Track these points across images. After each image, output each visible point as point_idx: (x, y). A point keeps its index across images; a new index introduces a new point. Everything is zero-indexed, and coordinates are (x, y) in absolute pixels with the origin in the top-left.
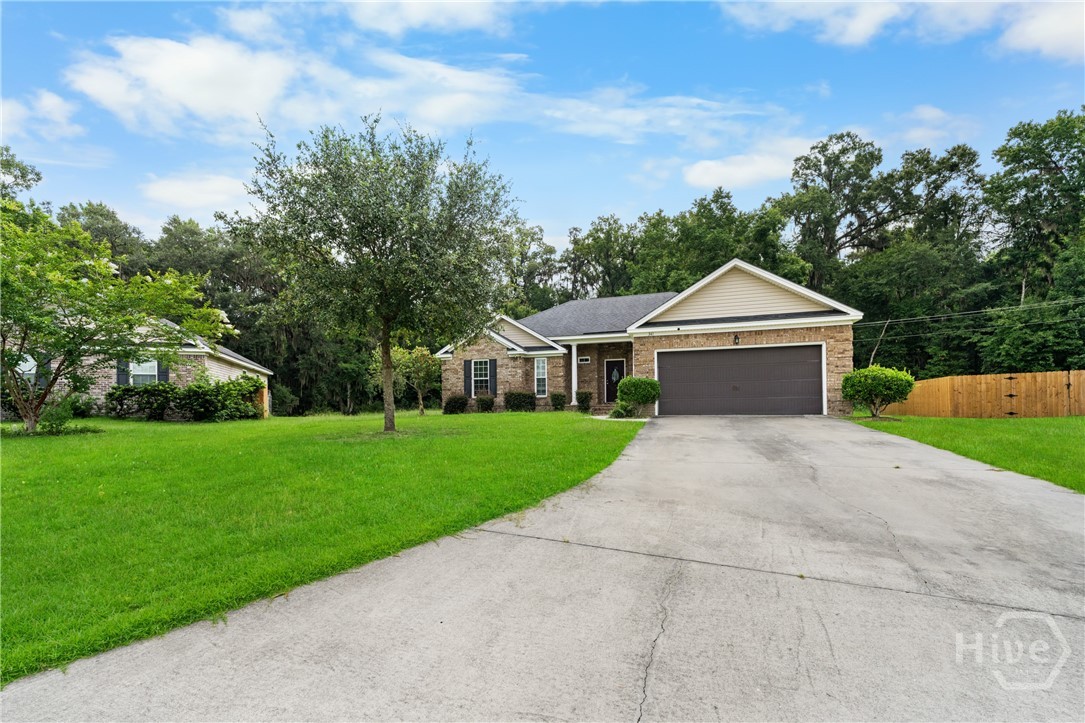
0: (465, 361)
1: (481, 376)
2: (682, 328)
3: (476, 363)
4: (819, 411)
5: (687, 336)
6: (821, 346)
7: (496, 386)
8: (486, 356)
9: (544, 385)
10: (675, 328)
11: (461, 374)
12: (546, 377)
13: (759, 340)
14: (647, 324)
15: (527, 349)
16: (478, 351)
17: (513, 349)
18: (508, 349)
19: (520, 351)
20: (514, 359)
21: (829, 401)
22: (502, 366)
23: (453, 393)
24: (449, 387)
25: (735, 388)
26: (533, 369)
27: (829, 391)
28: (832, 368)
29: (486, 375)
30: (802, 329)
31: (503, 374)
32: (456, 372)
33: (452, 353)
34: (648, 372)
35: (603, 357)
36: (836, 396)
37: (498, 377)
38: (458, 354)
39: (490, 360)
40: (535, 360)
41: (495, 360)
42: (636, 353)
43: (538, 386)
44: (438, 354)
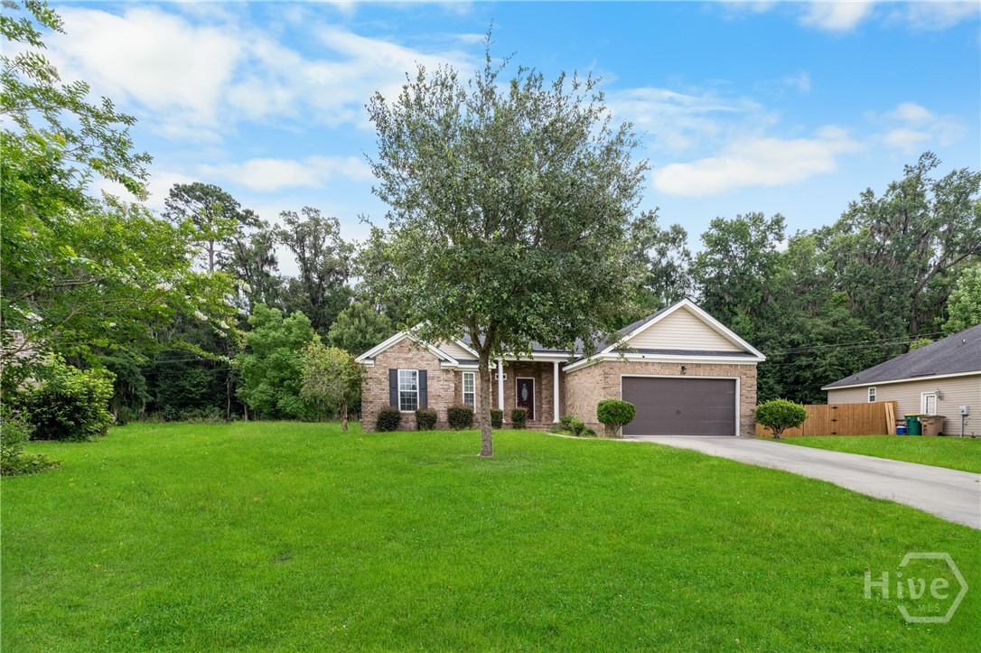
0: (390, 370)
1: (409, 387)
2: (647, 356)
3: (403, 373)
4: (733, 433)
6: (735, 380)
7: (426, 400)
8: (414, 366)
9: (472, 401)
10: (640, 356)
11: (386, 385)
12: (474, 392)
13: (698, 372)
15: (461, 362)
16: (406, 359)
17: (446, 360)
18: (440, 361)
19: (455, 363)
20: (447, 371)
21: (741, 425)
22: (433, 379)
23: (376, 407)
24: (371, 399)
25: (678, 413)
26: (461, 383)
27: (741, 416)
28: (744, 398)
29: (414, 388)
30: (726, 365)
31: (434, 387)
32: (379, 382)
33: (374, 359)
34: (616, 395)
35: (516, 375)
36: (747, 421)
37: (429, 390)
38: (381, 361)
39: (420, 371)
40: (463, 373)
41: (426, 371)
42: (606, 375)
43: (466, 401)
44: (359, 360)
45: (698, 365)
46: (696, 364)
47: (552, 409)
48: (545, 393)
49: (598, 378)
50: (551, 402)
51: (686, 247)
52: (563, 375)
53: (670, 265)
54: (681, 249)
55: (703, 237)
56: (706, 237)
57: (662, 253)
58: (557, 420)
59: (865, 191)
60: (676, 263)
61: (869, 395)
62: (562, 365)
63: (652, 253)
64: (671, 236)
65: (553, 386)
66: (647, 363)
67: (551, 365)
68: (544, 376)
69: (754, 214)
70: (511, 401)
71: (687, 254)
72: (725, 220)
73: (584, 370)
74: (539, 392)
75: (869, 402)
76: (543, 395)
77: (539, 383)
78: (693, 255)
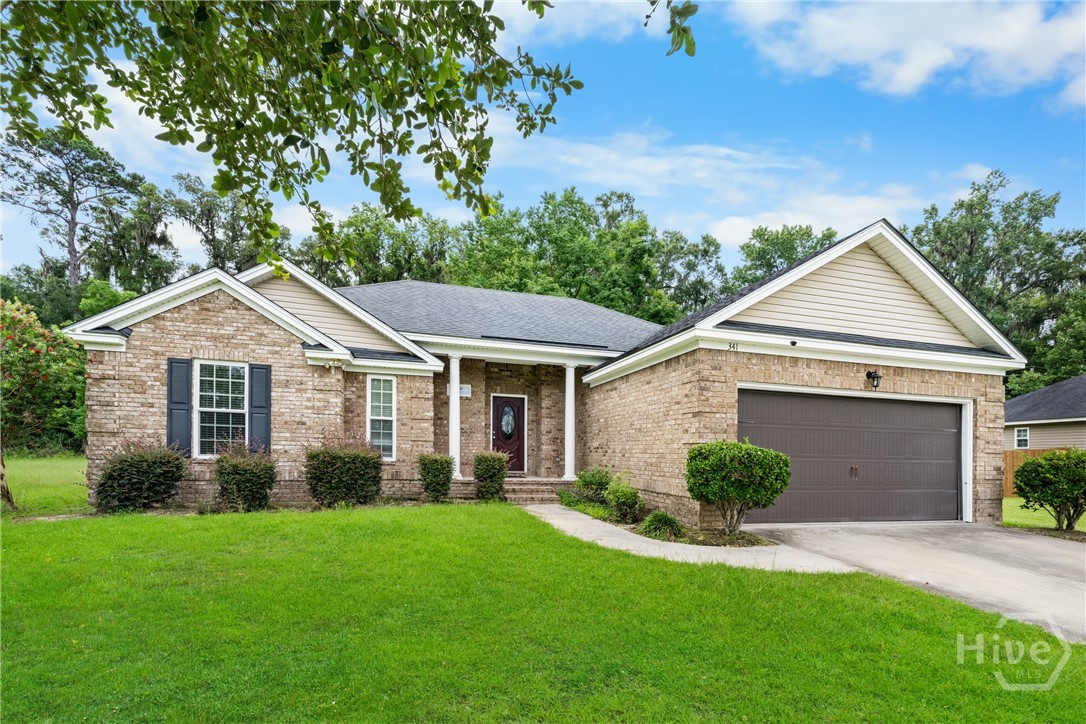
0: (171, 362)
1: (221, 402)
2: (802, 342)
3: (206, 370)
6: (960, 407)
7: (268, 431)
8: (238, 354)
9: (389, 435)
10: (786, 340)
11: (159, 394)
15: (355, 353)
16: (215, 338)
17: (320, 346)
18: (305, 345)
19: (346, 355)
20: (323, 370)
21: (974, 498)
22: (287, 383)
23: (128, 445)
24: (112, 426)
25: (854, 472)
26: (361, 397)
27: (976, 481)
28: (981, 444)
29: (237, 403)
32: (139, 389)
33: (126, 333)
34: (721, 431)
35: (489, 388)
36: (986, 492)
37: (275, 409)
38: (145, 339)
39: (252, 367)
40: (369, 379)
41: (268, 369)
42: (703, 384)
43: (375, 435)
45: (898, 371)
46: (896, 369)
47: (560, 453)
48: (546, 424)
49: (678, 392)
50: (559, 441)
51: (719, 261)
52: (582, 390)
53: (700, 281)
54: (713, 264)
55: (742, 248)
56: (746, 249)
57: (691, 267)
58: (569, 475)
59: (929, 208)
60: (707, 279)
61: (1016, 438)
62: (581, 371)
63: (678, 266)
64: (701, 247)
65: (562, 411)
66: (795, 360)
67: (560, 371)
68: (545, 392)
69: (800, 227)
70: (479, 437)
71: (720, 269)
72: (768, 230)
73: (632, 379)
74: (537, 421)
75: (1016, 447)
76: (544, 428)
77: (537, 405)
78: (729, 271)
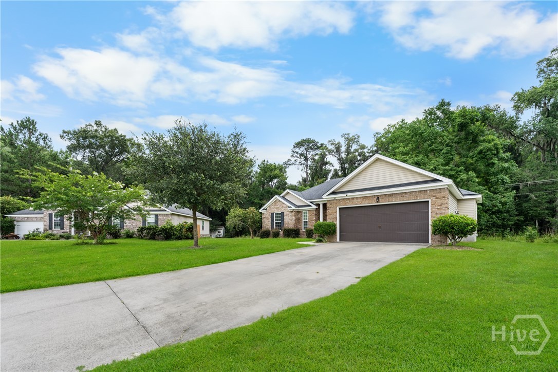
0: (272, 213)
1: (278, 220)
3: (276, 214)
4: (426, 241)
5: (353, 199)
6: (428, 201)
7: (284, 225)
8: (280, 211)
9: (307, 225)
10: (345, 195)
11: (270, 219)
12: (308, 220)
13: (390, 200)
14: (333, 193)
16: (277, 208)
17: (291, 207)
19: (294, 208)
20: (291, 212)
21: (431, 235)
22: (286, 215)
24: (265, 226)
25: (380, 227)
26: (302, 216)
28: (433, 215)
29: (280, 220)
30: (415, 192)
31: (287, 219)
32: (268, 219)
34: (334, 218)
37: (285, 221)
38: (268, 210)
40: (302, 212)
41: (284, 213)
42: (328, 208)
44: (260, 211)
